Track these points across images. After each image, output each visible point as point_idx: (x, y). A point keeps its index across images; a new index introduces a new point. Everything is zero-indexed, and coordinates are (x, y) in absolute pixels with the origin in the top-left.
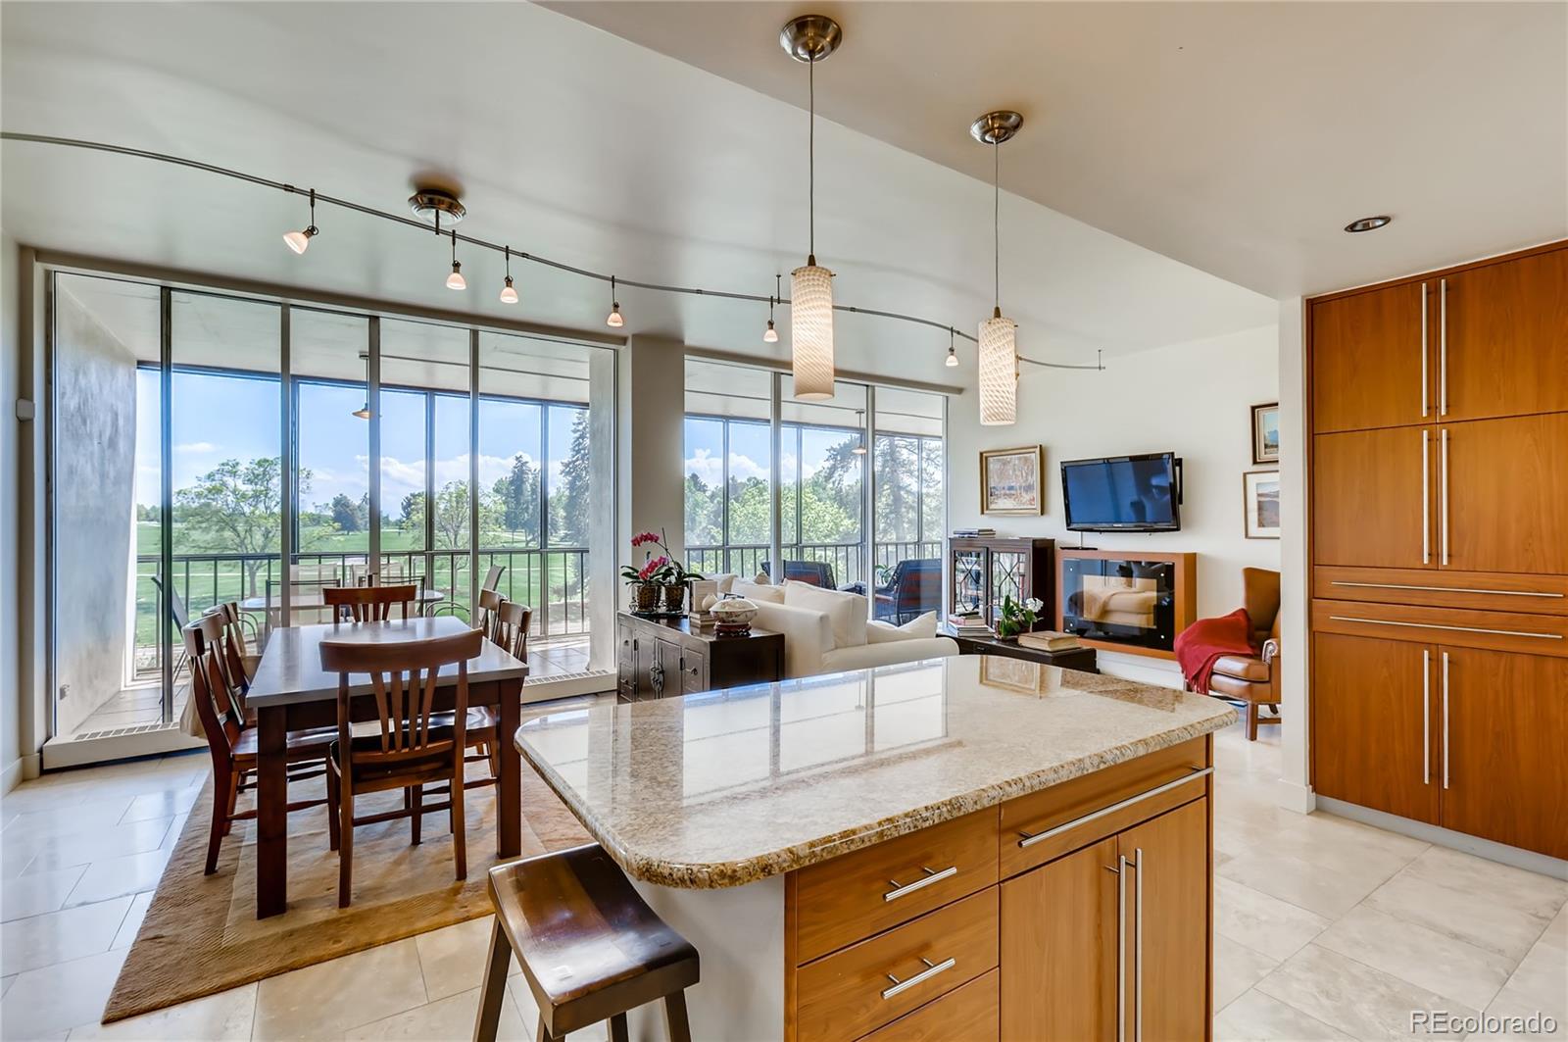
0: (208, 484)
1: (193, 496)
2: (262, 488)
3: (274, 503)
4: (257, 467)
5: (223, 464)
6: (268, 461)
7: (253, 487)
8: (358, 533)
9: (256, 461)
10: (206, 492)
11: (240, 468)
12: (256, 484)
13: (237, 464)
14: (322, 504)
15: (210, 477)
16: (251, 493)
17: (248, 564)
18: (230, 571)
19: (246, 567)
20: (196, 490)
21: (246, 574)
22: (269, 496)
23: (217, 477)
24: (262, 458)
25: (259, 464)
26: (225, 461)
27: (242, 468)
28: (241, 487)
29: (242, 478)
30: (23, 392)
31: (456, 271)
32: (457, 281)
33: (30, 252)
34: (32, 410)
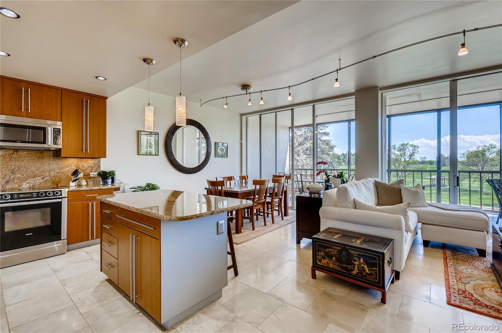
2: (403, 153)
3: (407, 157)
6: (404, 144)
8: (446, 167)
11: (396, 147)
12: (401, 151)
13: (395, 146)
14: (422, 157)
16: (399, 154)
18: (394, 178)
25: (402, 145)
28: (397, 153)
29: (397, 150)
30: (241, 139)
31: (249, 101)
32: (250, 104)
33: (242, 115)
34: (242, 141)
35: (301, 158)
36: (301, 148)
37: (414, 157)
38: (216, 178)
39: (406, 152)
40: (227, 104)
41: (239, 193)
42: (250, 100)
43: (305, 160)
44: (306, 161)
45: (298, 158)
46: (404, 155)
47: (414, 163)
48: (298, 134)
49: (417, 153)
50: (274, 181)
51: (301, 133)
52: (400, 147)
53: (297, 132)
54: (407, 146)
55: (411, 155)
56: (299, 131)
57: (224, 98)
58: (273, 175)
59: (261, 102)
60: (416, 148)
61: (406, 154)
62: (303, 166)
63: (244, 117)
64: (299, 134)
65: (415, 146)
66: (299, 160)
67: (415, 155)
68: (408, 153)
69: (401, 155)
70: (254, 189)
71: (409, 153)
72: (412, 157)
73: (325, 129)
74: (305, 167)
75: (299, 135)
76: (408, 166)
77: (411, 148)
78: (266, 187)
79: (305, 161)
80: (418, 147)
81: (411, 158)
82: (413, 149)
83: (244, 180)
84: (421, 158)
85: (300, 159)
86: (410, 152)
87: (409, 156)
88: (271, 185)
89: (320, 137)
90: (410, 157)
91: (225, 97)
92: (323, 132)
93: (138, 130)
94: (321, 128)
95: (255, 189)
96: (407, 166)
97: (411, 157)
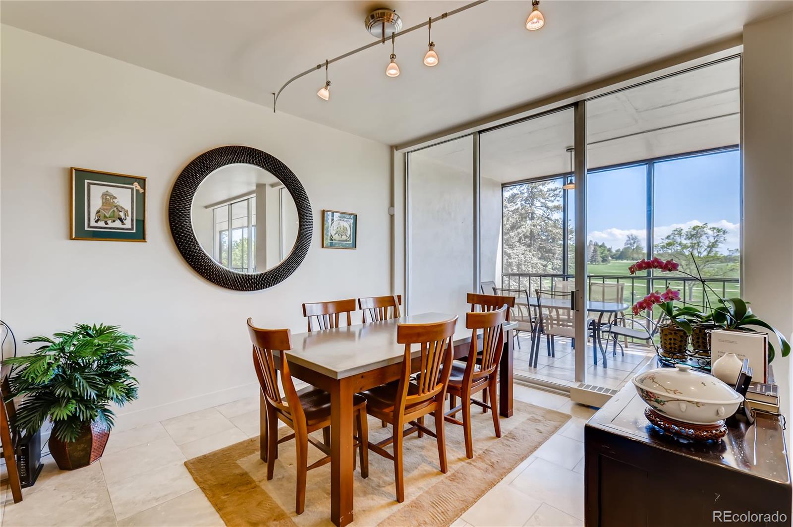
0: (667, 241)
1: (660, 247)
2: (696, 242)
3: (703, 250)
4: (692, 230)
5: (674, 231)
6: (699, 226)
7: (690, 241)
9: (692, 227)
10: (665, 245)
11: (683, 231)
12: (692, 240)
14: (733, 249)
15: (668, 237)
16: (689, 245)
17: (688, 283)
19: (686, 284)
20: (661, 245)
21: (687, 288)
22: (700, 246)
23: (671, 237)
24: (695, 225)
25: (694, 229)
26: (675, 229)
27: (684, 232)
28: (684, 242)
29: (685, 237)
30: (392, 204)
31: (392, 62)
32: (392, 68)
33: (394, 148)
34: (394, 210)
35: (516, 251)
36: (516, 232)
37: (717, 250)
38: (304, 305)
39: (702, 241)
40: (328, 84)
41: (339, 377)
42: (393, 56)
43: (523, 254)
44: (525, 257)
45: (511, 252)
46: (698, 246)
47: (717, 259)
48: (510, 209)
49: (722, 243)
50: (472, 321)
51: (516, 207)
52: (691, 231)
53: (509, 205)
54: (705, 229)
55: (712, 246)
56: (511, 204)
57: (319, 67)
58: (468, 294)
59: (429, 57)
60: (721, 233)
61: (702, 244)
62: (519, 265)
63: (398, 155)
64: (513, 209)
65: (719, 231)
66: (512, 254)
67: (719, 246)
68: (705, 242)
69: (693, 247)
70: (404, 354)
71: (707, 243)
72: (714, 249)
73: (558, 201)
74: (523, 267)
75: (512, 211)
76: (705, 266)
77: (710, 232)
78: (447, 342)
79: (522, 256)
80: (724, 232)
81: (712, 251)
82: (715, 235)
83: (390, 309)
84: (730, 251)
85: (514, 253)
86: (709, 241)
87: (708, 247)
88: (461, 333)
89: (548, 214)
90: (709, 249)
91: (323, 65)
92: (555, 206)
93: (70, 167)
94: (550, 199)
95: (405, 356)
96: (703, 265)
97: (711, 249)
